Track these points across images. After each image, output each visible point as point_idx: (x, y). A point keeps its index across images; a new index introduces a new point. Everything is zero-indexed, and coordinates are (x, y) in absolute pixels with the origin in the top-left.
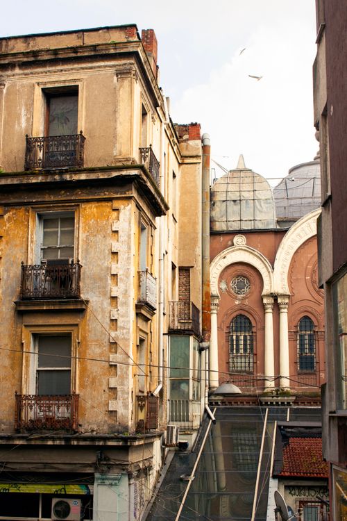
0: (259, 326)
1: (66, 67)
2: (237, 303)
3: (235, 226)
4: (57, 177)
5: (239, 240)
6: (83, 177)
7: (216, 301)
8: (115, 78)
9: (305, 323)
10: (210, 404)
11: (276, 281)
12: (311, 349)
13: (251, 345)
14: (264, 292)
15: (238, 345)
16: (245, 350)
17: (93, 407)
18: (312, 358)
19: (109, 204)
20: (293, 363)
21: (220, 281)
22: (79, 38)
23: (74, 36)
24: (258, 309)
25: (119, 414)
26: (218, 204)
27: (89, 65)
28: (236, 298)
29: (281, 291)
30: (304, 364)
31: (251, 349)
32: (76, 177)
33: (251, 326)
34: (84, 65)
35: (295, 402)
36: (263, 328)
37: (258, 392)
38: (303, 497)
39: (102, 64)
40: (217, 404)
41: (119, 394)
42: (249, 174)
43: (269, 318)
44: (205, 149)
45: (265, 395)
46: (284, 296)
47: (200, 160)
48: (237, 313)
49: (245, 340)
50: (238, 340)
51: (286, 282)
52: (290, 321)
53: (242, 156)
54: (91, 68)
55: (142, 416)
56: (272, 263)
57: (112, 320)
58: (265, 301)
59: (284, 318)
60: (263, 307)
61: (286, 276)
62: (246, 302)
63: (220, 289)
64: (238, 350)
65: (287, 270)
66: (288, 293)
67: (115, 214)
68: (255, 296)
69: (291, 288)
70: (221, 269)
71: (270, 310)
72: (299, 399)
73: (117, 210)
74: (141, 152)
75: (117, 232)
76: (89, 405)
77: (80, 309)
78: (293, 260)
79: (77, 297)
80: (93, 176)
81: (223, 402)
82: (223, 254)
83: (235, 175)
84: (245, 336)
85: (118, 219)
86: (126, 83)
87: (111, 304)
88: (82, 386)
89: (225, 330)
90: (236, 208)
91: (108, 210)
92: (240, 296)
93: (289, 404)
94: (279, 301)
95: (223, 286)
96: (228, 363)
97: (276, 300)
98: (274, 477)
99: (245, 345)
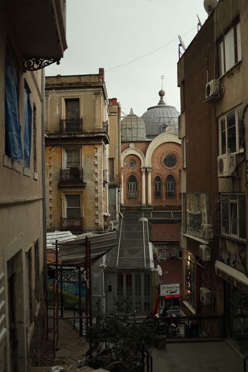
0: (140, 180)
1: (74, 90)
2: (131, 170)
3: (130, 139)
4: (73, 136)
5: (132, 145)
6: (83, 136)
7: (123, 170)
8: (94, 96)
9: (157, 179)
10: (121, 211)
11: (147, 162)
12: (160, 189)
13: (136, 187)
14: (142, 166)
15: (131, 187)
16: (134, 189)
17: (89, 222)
18: (160, 192)
19: (93, 146)
20: (153, 194)
21: (124, 162)
22: (79, 78)
23: (77, 77)
24: (139, 174)
25: (99, 224)
26: (123, 130)
27: (84, 90)
28: (130, 169)
29: (148, 166)
30: (157, 194)
31: (136, 189)
32: (80, 136)
33: (136, 180)
34: (81, 90)
35: (154, 210)
36: (141, 181)
37: (139, 205)
38: (160, 248)
39: (88, 90)
40: (123, 211)
41: (99, 217)
42: (135, 117)
43: (144, 177)
44: (119, 109)
45: (142, 207)
46: (149, 168)
47: (117, 114)
48: (131, 175)
49: (134, 185)
50: (131, 186)
51: (150, 163)
52: (151, 178)
53: (132, 109)
54: (85, 91)
55: (106, 224)
56: (145, 155)
57: (96, 190)
58: (142, 170)
59: (150, 176)
60: (141, 173)
61: (150, 160)
62: (134, 170)
63: (124, 165)
64: (131, 189)
65: (150, 158)
66: (151, 167)
67: (95, 150)
68: (137, 168)
69: (152, 165)
70: (125, 157)
71: (144, 174)
72: (155, 208)
73: (96, 148)
74: (103, 124)
75: (96, 157)
76: (88, 221)
77: (83, 186)
78: (153, 154)
79: (82, 181)
80: (87, 136)
81: (126, 210)
82: (125, 151)
83: (130, 117)
84: (134, 184)
85: (97, 152)
86: (99, 98)
87: (95, 184)
88: (85, 214)
89: (126, 181)
90: (130, 132)
91: (93, 148)
92: (132, 168)
93: (151, 210)
94: (148, 170)
95: (125, 164)
96: (127, 194)
97: (146, 170)
98: (150, 241)
99: (134, 187)
